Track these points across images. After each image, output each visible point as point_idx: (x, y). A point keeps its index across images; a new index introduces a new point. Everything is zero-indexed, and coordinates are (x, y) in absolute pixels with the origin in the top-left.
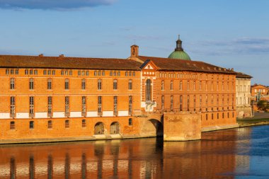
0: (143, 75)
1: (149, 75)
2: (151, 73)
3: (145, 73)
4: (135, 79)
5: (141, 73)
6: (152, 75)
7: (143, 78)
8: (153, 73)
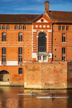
0: (35, 28)
1: (43, 28)
2: (44, 26)
3: (37, 26)
4: (25, 31)
5: (33, 26)
6: (46, 28)
7: (35, 31)
8: (48, 26)
